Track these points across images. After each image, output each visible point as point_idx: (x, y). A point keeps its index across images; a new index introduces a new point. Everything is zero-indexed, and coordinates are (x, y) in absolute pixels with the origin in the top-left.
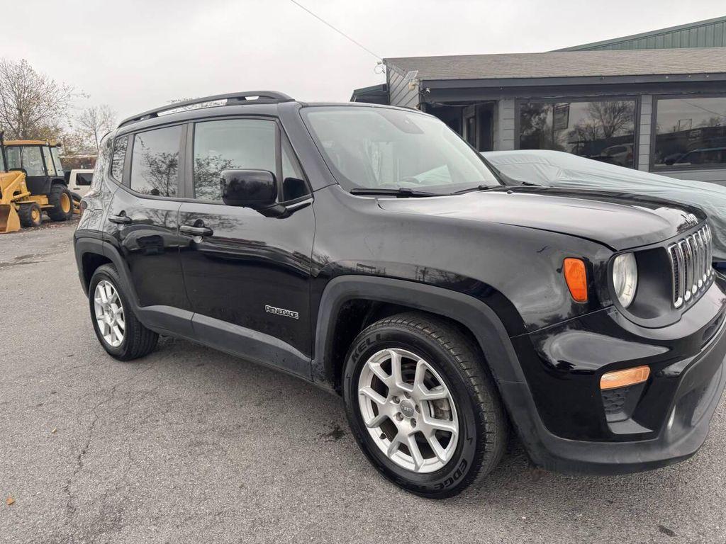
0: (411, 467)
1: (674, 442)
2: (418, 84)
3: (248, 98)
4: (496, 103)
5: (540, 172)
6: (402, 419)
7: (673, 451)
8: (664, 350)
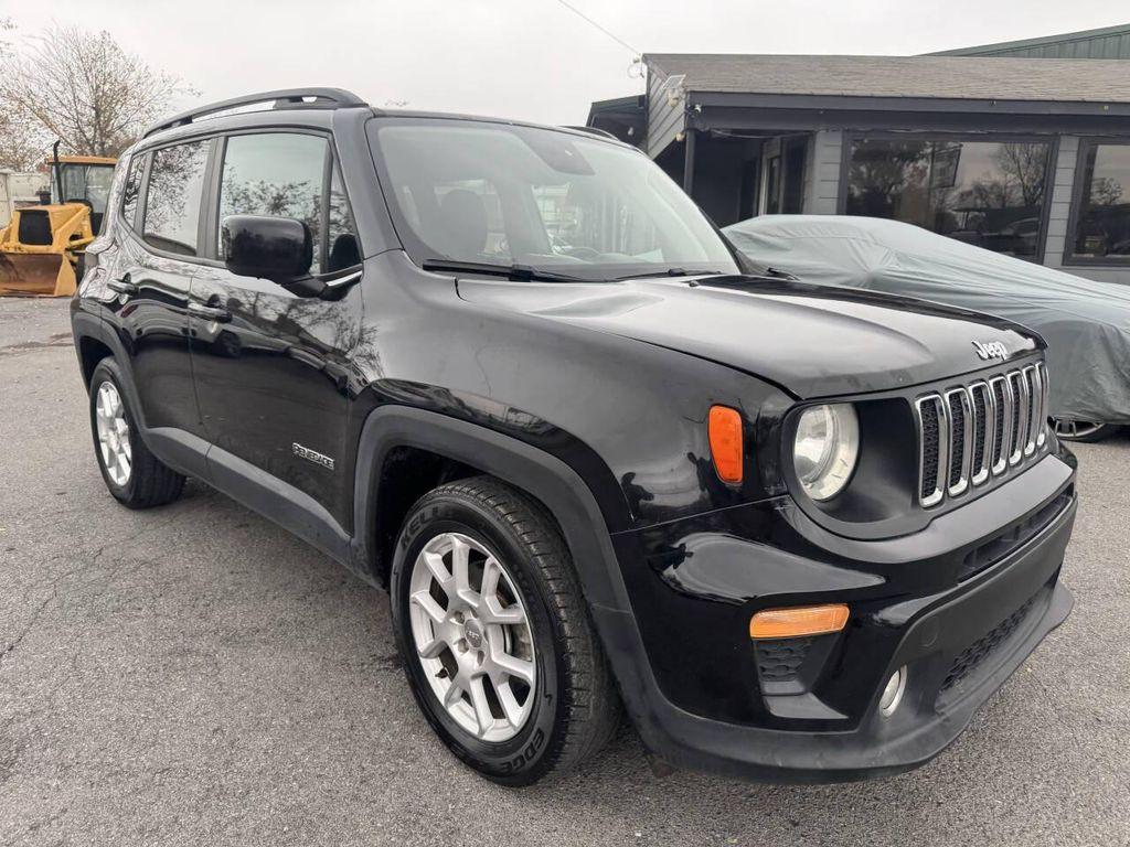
0: (473, 729)
1: (891, 738)
2: (684, 96)
3: (305, 99)
4: (811, 135)
5: (856, 252)
6: (467, 649)
7: (882, 754)
8: (875, 580)
